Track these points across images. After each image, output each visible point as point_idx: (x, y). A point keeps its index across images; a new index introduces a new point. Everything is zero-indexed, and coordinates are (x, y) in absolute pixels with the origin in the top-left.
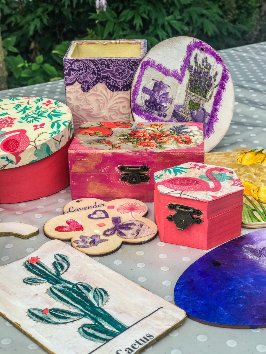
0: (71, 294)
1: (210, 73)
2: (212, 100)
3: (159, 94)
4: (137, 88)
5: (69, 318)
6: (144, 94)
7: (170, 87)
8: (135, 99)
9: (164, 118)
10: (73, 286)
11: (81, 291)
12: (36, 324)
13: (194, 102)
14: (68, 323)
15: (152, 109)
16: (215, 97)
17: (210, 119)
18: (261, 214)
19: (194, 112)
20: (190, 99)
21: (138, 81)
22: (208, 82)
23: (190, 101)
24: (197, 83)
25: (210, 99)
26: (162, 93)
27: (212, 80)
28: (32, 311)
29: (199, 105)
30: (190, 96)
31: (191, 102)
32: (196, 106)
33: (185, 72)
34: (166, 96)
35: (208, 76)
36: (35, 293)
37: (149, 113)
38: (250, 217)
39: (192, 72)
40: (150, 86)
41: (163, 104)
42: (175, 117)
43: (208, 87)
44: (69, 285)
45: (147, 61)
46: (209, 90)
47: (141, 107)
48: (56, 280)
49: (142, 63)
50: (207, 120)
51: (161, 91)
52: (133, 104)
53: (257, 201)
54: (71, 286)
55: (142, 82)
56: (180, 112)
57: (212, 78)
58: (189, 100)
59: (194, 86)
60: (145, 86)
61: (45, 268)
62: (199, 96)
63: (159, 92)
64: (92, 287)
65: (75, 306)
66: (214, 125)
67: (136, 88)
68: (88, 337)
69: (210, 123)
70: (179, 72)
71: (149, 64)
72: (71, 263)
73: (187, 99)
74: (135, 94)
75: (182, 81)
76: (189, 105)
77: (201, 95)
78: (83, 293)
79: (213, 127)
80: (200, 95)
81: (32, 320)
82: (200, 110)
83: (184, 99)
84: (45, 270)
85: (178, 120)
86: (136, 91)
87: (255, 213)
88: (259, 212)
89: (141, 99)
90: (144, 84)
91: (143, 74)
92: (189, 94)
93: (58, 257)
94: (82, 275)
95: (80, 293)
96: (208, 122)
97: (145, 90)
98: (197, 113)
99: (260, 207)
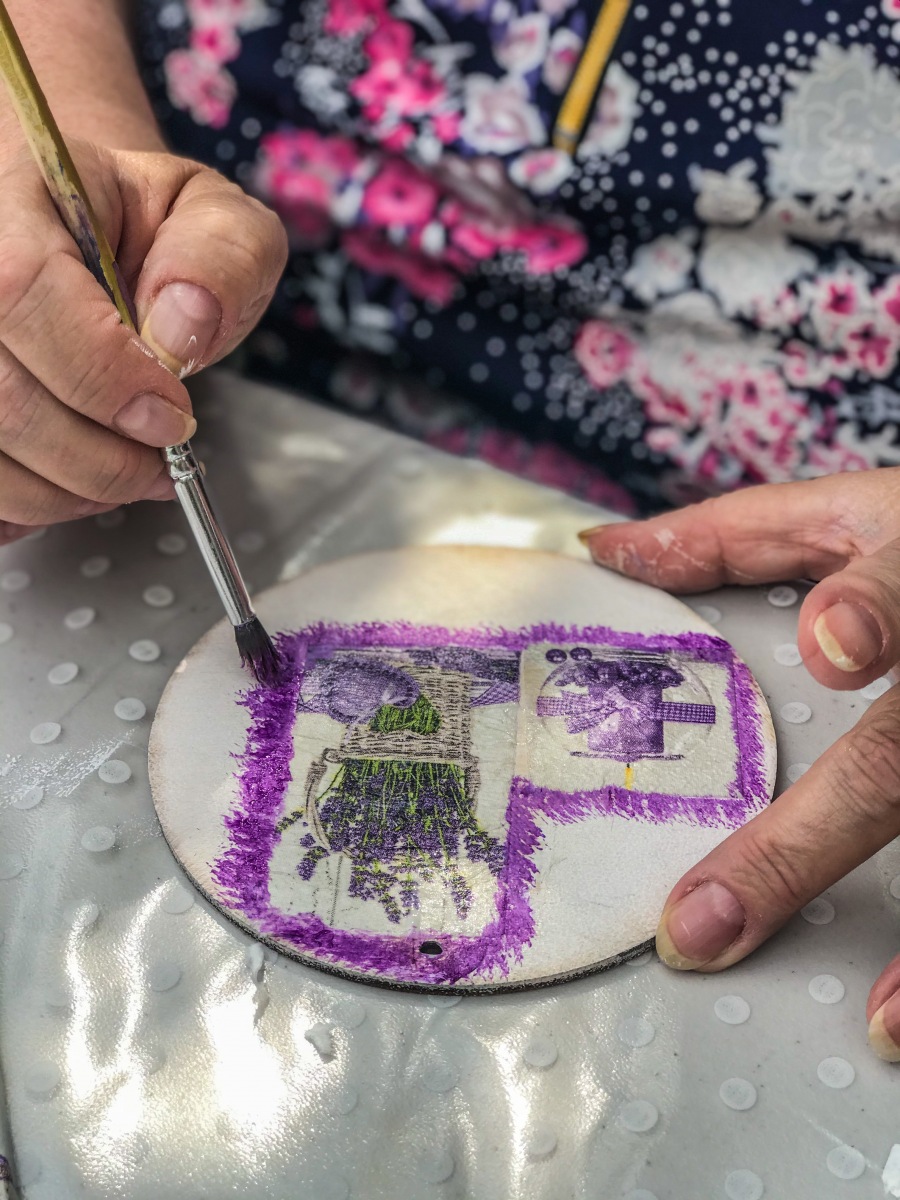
1: (348, 862)
2: (300, 764)
3: (622, 716)
4: (743, 716)
6: (700, 701)
7: (574, 754)
9: (556, 647)
13: (415, 729)
15: (632, 664)
19: (402, 698)
20: (442, 737)
22: (352, 825)
23: (434, 731)
24: (421, 803)
25: (314, 764)
26: (603, 725)
27: (325, 840)
29: (374, 728)
30: (444, 747)
31: (429, 727)
32: (394, 718)
33: (507, 826)
34: (581, 721)
35: (358, 847)
40: (679, 736)
43: (346, 805)
46: (331, 795)
50: (308, 688)
51: (616, 730)
56: (475, 683)
57: (327, 846)
58: (443, 734)
59: (433, 787)
60: (709, 729)
62: (389, 760)
63: (628, 724)
67: (748, 714)
70: (540, 819)
73: (459, 732)
75: (512, 791)
76: (437, 717)
77: (376, 765)
80: (382, 765)
82: (366, 712)
83: (477, 729)
85: (480, 655)
86: (742, 704)
89: (702, 683)
90: (714, 733)
92: (450, 754)
96: (295, 682)
97: (699, 714)
98: (377, 699)
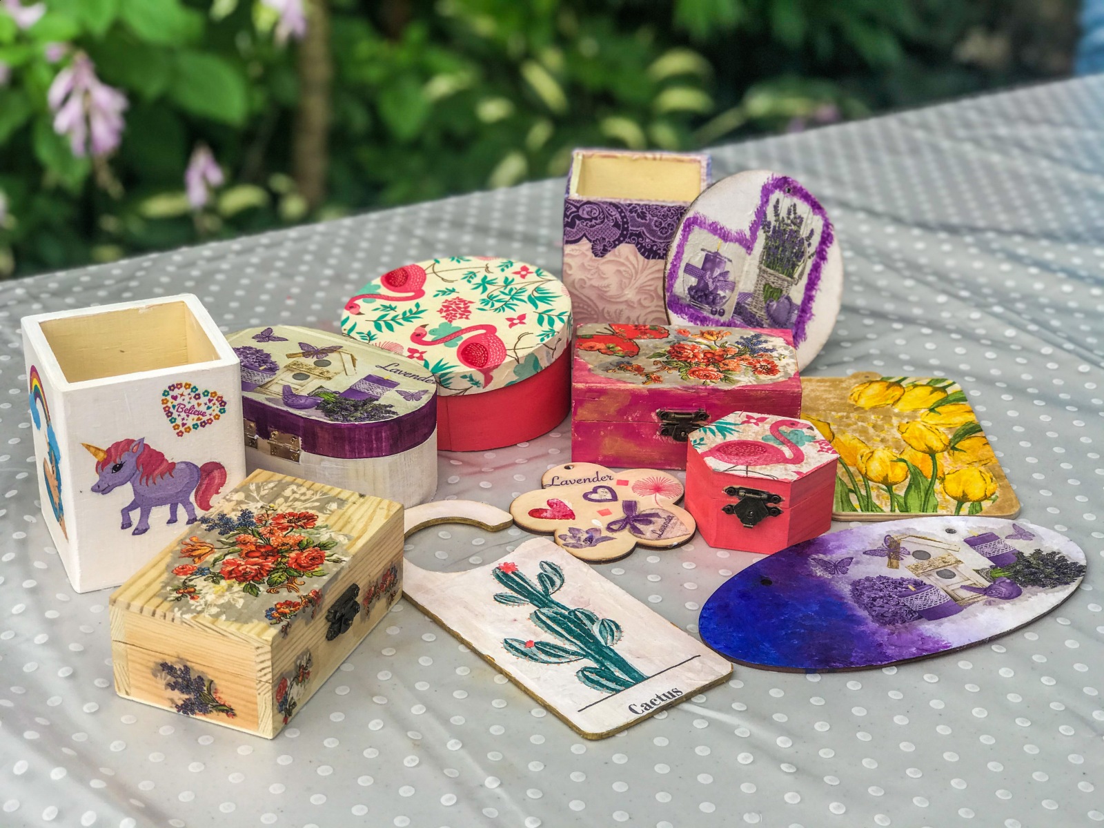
0: (566, 623)
1: (801, 233)
2: (804, 280)
3: (712, 275)
4: (676, 265)
5: (563, 657)
6: (687, 276)
7: (731, 261)
8: (671, 286)
9: (720, 317)
10: (569, 613)
11: (582, 621)
12: (516, 660)
13: (771, 287)
14: (562, 663)
15: (701, 302)
16: (810, 275)
17: (800, 316)
18: (861, 499)
19: (771, 304)
20: (765, 280)
21: (678, 252)
22: (797, 248)
23: (766, 284)
24: (777, 252)
25: (801, 279)
26: (719, 273)
27: (805, 244)
28: (510, 641)
29: (781, 291)
30: (765, 276)
31: (767, 287)
32: (775, 294)
33: (758, 233)
34: (724, 277)
35: (798, 238)
36: (513, 618)
37: (695, 310)
38: (842, 501)
39: (769, 232)
40: (698, 261)
41: (721, 293)
42: (739, 315)
43: (797, 257)
44: (563, 611)
45: (694, 218)
46: (799, 264)
47: (682, 298)
48: (544, 602)
49: (684, 221)
50: (794, 317)
51: (716, 269)
52: (669, 294)
53: (862, 475)
54: (567, 613)
55: (685, 256)
56: (749, 305)
57: (805, 241)
58: (763, 283)
59: (773, 258)
60: (689, 261)
61: (526, 582)
62: (781, 275)
63: (712, 271)
64: (598, 616)
65: (572, 641)
66: (806, 327)
67: (674, 266)
68: (590, 684)
69: (799, 323)
70: (748, 233)
71: (697, 222)
72: (566, 577)
73: (760, 281)
74: (672, 275)
75: (752, 250)
76: (764, 291)
77: (785, 273)
78: (584, 624)
79: (804, 329)
80: (783, 273)
81: (510, 654)
82: (782, 300)
83: (754, 282)
84: (526, 585)
85: (743, 320)
86: (674, 272)
87: (853, 497)
88: (859, 494)
89: (683, 285)
90: (688, 258)
91: (687, 241)
92: (765, 272)
93: (545, 566)
94: (582, 597)
95: (580, 624)
96: (796, 321)
97: (690, 269)
98: (777, 306)
99: (864, 486)
